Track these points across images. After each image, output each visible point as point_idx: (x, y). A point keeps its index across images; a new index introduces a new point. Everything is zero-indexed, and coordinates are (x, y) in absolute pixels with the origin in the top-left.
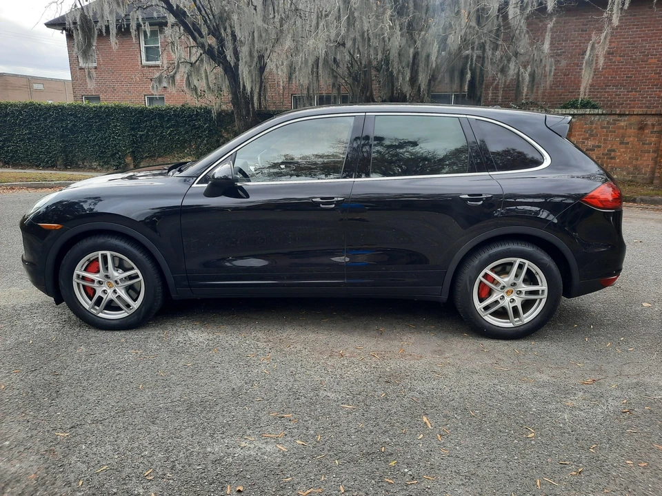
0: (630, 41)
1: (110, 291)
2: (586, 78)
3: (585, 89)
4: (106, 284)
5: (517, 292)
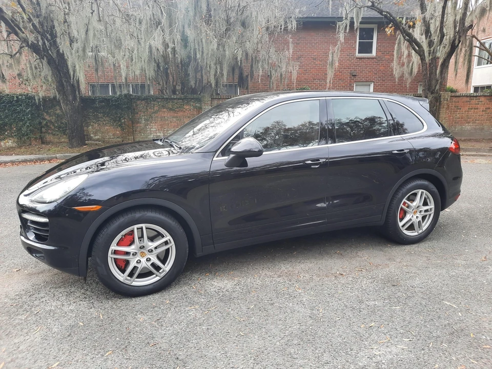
0: (324, 52)
1: (143, 260)
2: (330, 74)
3: (330, 81)
4: (139, 254)
5: (421, 211)
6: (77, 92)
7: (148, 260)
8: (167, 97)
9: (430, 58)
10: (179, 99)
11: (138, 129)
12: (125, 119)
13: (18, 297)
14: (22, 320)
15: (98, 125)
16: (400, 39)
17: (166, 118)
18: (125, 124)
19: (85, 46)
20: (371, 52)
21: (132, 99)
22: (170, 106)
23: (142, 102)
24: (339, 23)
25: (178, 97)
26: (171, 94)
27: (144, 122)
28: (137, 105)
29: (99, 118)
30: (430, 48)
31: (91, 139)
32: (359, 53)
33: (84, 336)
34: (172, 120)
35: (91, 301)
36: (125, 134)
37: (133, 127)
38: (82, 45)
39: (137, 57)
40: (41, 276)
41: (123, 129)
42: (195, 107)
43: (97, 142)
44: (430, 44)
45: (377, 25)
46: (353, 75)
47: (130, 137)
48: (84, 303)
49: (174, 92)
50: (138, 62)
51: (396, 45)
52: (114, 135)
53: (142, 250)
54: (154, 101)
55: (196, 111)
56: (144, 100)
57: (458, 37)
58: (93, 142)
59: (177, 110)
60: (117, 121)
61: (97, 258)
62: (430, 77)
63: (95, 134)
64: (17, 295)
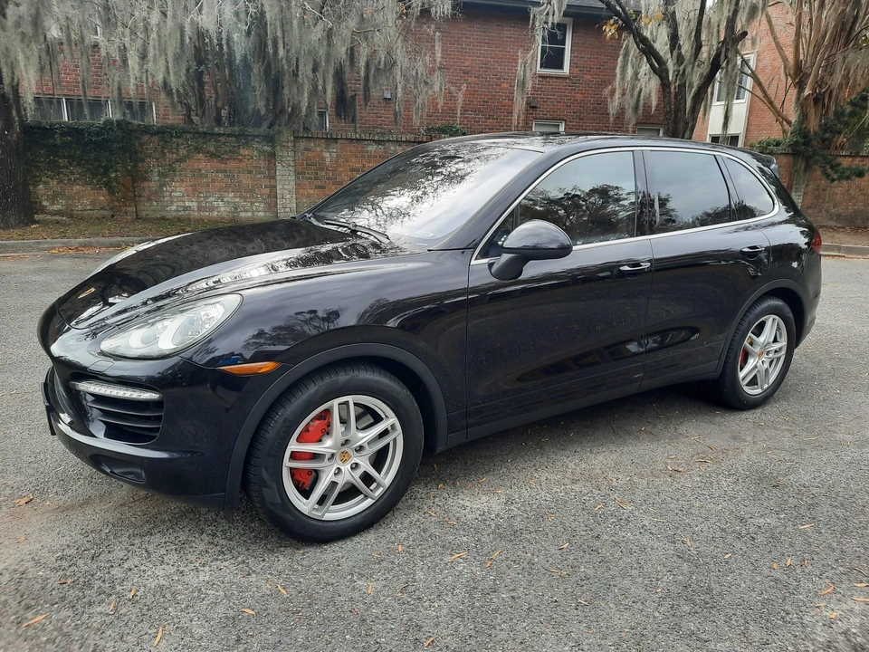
0: (482, 61)
1: (346, 468)
2: (519, 104)
3: (519, 117)
4: (337, 457)
5: (768, 353)
6: (14, 113)
7: (355, 466)
8: (205, 129)
9: (677, 84)
10: (229, 135)
11: (146, 193)
12: (116, 171)
13: (65, 564)
14: (108, 615)
15: (58, 183)
16: (627, 47)
17: (203, 172)
18: (117, 183)
19: (38, 13)
20: (561, 67)
21: (131, 131)
22: (212, 149)
23: (153, 139)
24: (535, 9)
25: (229, 130)
26: (214, 124)
27: (157, 178)
28: (142, 145)
29: (60, 167)
30: (679, 66)
31: (43, 210)
32: (541, 67)
33: (271, 639)
34: (216, 176)
35: (240, 559)
36: (119, 201)
37: (133, 187)
38: (33, 11)
39: (157, 46)
40: (89, 510)
41: (111, 191)
42: (262, 153)
43: (58, 218)
44: (680, 59)
45: (572, 19)
46: (531, 107)
47: (129, 209)
48: (226, 563)
49: (218, 121)
50: (160, 55)
51: (621, 57)
52: (92, 203)
53: (344, 449)
54: (178, 137)
55: (264, 161)
56: (157, 133)
57: (724, 49)
58: (49, 217)
59: (225, 156)
60: (99, 174)
61: (263, 470)
62: (675, 117)
63: (53, 199)
64: (61, 559)
